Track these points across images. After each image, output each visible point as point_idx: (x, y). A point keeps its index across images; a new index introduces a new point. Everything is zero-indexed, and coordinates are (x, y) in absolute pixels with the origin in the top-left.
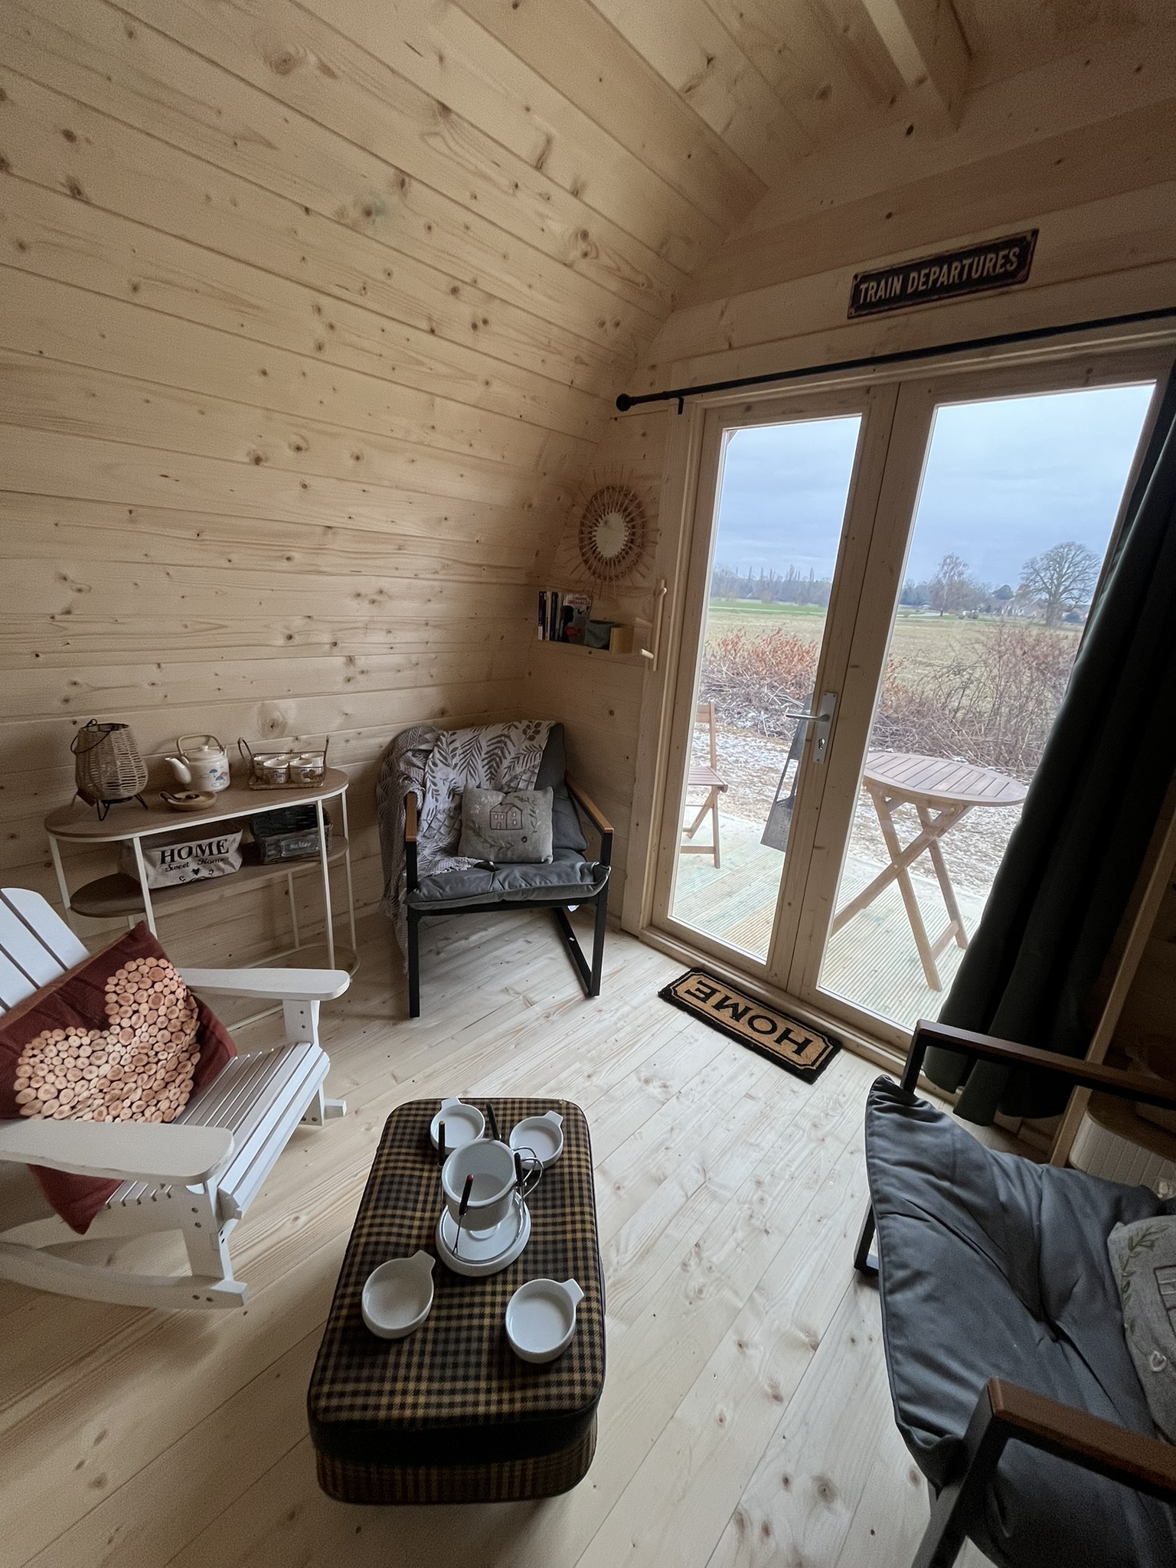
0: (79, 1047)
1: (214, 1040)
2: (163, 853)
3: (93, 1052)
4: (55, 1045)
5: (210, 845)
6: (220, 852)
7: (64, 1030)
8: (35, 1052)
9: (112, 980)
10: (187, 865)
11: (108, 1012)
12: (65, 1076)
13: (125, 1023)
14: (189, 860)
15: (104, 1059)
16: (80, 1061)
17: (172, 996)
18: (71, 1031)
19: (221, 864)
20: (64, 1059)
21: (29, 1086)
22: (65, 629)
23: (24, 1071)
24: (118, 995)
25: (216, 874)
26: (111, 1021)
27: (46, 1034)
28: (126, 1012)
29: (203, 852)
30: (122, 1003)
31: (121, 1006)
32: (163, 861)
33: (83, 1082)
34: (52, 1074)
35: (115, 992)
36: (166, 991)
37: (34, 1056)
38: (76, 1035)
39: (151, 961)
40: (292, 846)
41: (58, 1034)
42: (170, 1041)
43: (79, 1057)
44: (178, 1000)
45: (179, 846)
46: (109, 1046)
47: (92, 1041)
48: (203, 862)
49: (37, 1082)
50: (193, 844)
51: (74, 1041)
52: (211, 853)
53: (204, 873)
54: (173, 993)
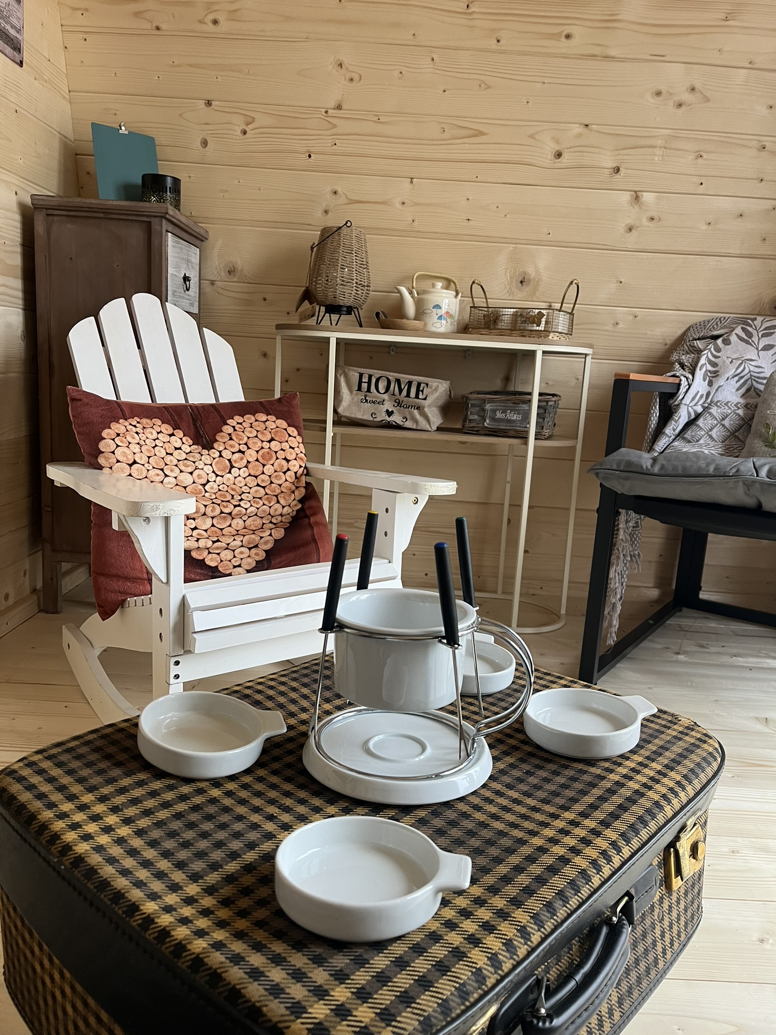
0: (176, 449)
1: (308, 533)
2: (361, 375)
3: (186, 459)
4: (158, 433)
5: (410, 383)
6: (417, 397)
7: (174, 429)
8: (138, 425)
9: (238, 419)
10: (382, 402)
11: (217, 438)
12: (149, 457)
13: (227, 454)
14: (386, 396)
15: (190, 470)
16: (169, 458)
17: (284, 462)
18: (179, 433)
19: (416, 412)
20: (156, 446)
21: (113, 440)
22: (335, 126)
23: (118, 427)
24: (235, 430)
25: (408, 424)
26: (215, 445)
27: (159, 422)
28: (232, 446)
29: (401, 391)
30: (234, 437)
31: (231, 439)
32: (360, 389)
33: (160, 472)
34: (139, 446)
35: (234, 427)
36: (281, 455)
37: (135, 426)
38: (181, 439)
39: (283, 424)
40: (499, 415)
41: (167, 429)
42: (260, 498)
43: (171, 454)
44: (288, 470)
45: (377, 373)
46: (201, 462)
47: (190, 452)
48: (399, 404)
49: (122, 442)
50: (392, 376)
51: (176, 441)
52: (408, 395)
53: (397, 418)
54: (288, 461)
